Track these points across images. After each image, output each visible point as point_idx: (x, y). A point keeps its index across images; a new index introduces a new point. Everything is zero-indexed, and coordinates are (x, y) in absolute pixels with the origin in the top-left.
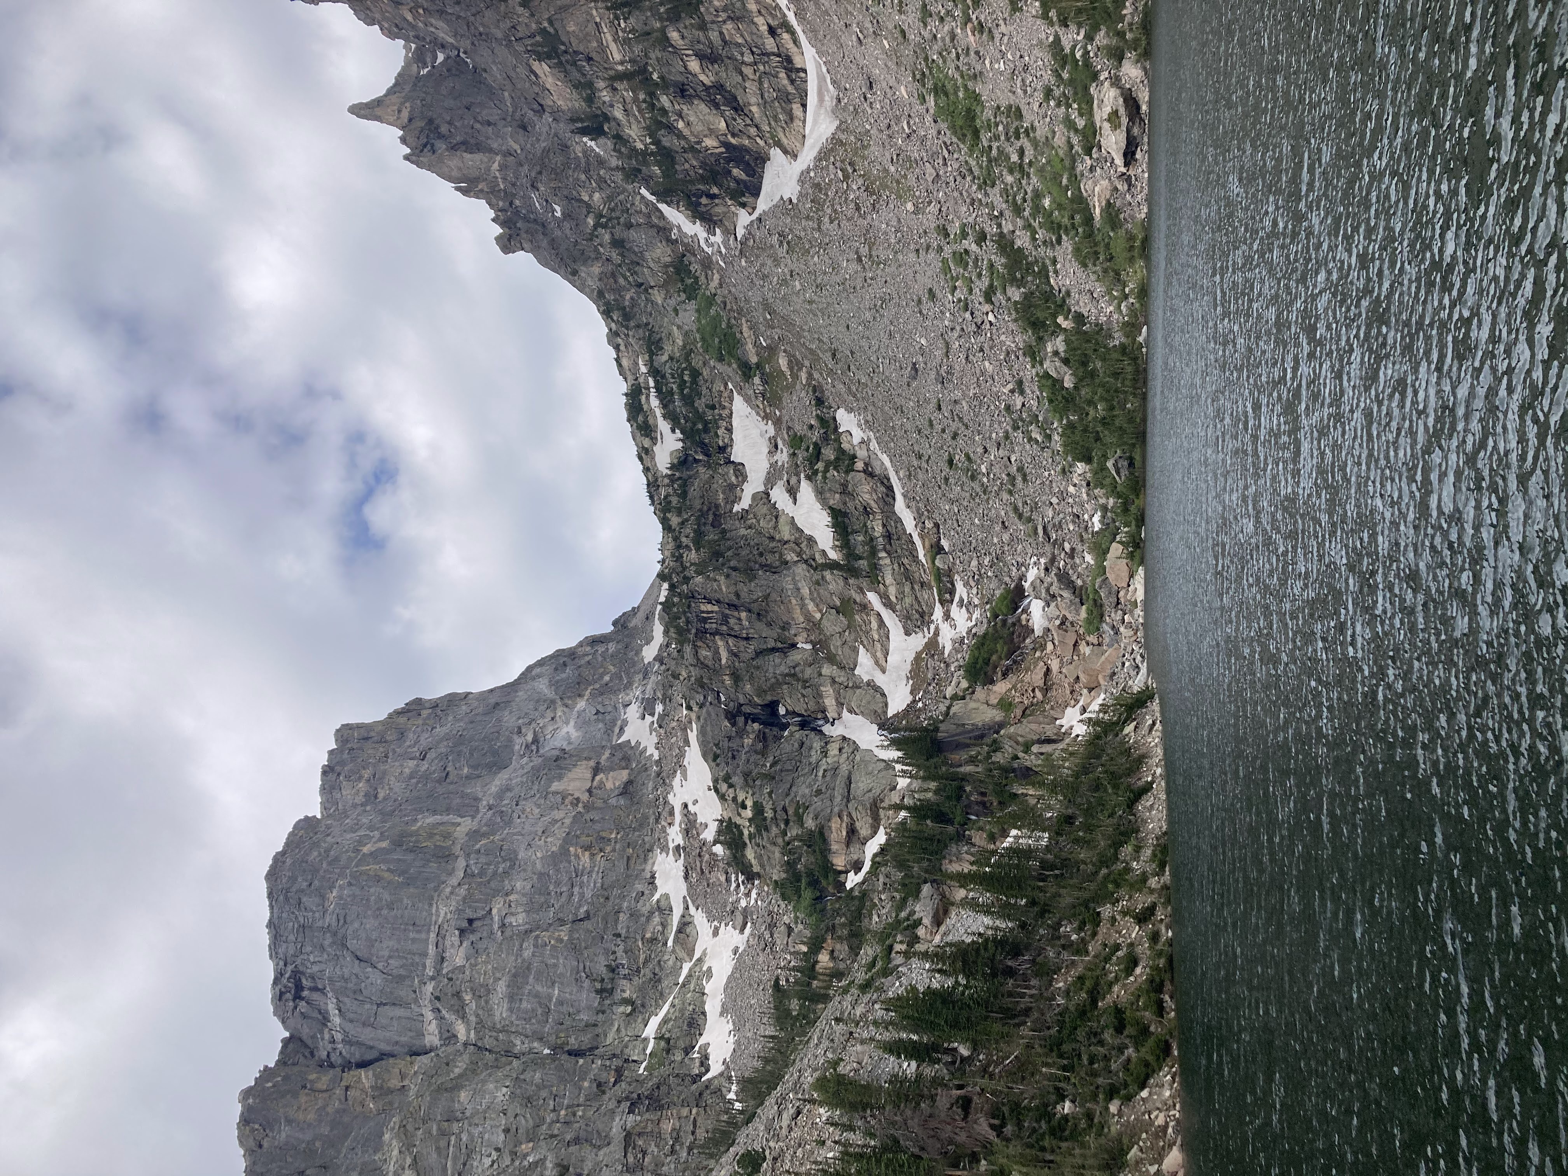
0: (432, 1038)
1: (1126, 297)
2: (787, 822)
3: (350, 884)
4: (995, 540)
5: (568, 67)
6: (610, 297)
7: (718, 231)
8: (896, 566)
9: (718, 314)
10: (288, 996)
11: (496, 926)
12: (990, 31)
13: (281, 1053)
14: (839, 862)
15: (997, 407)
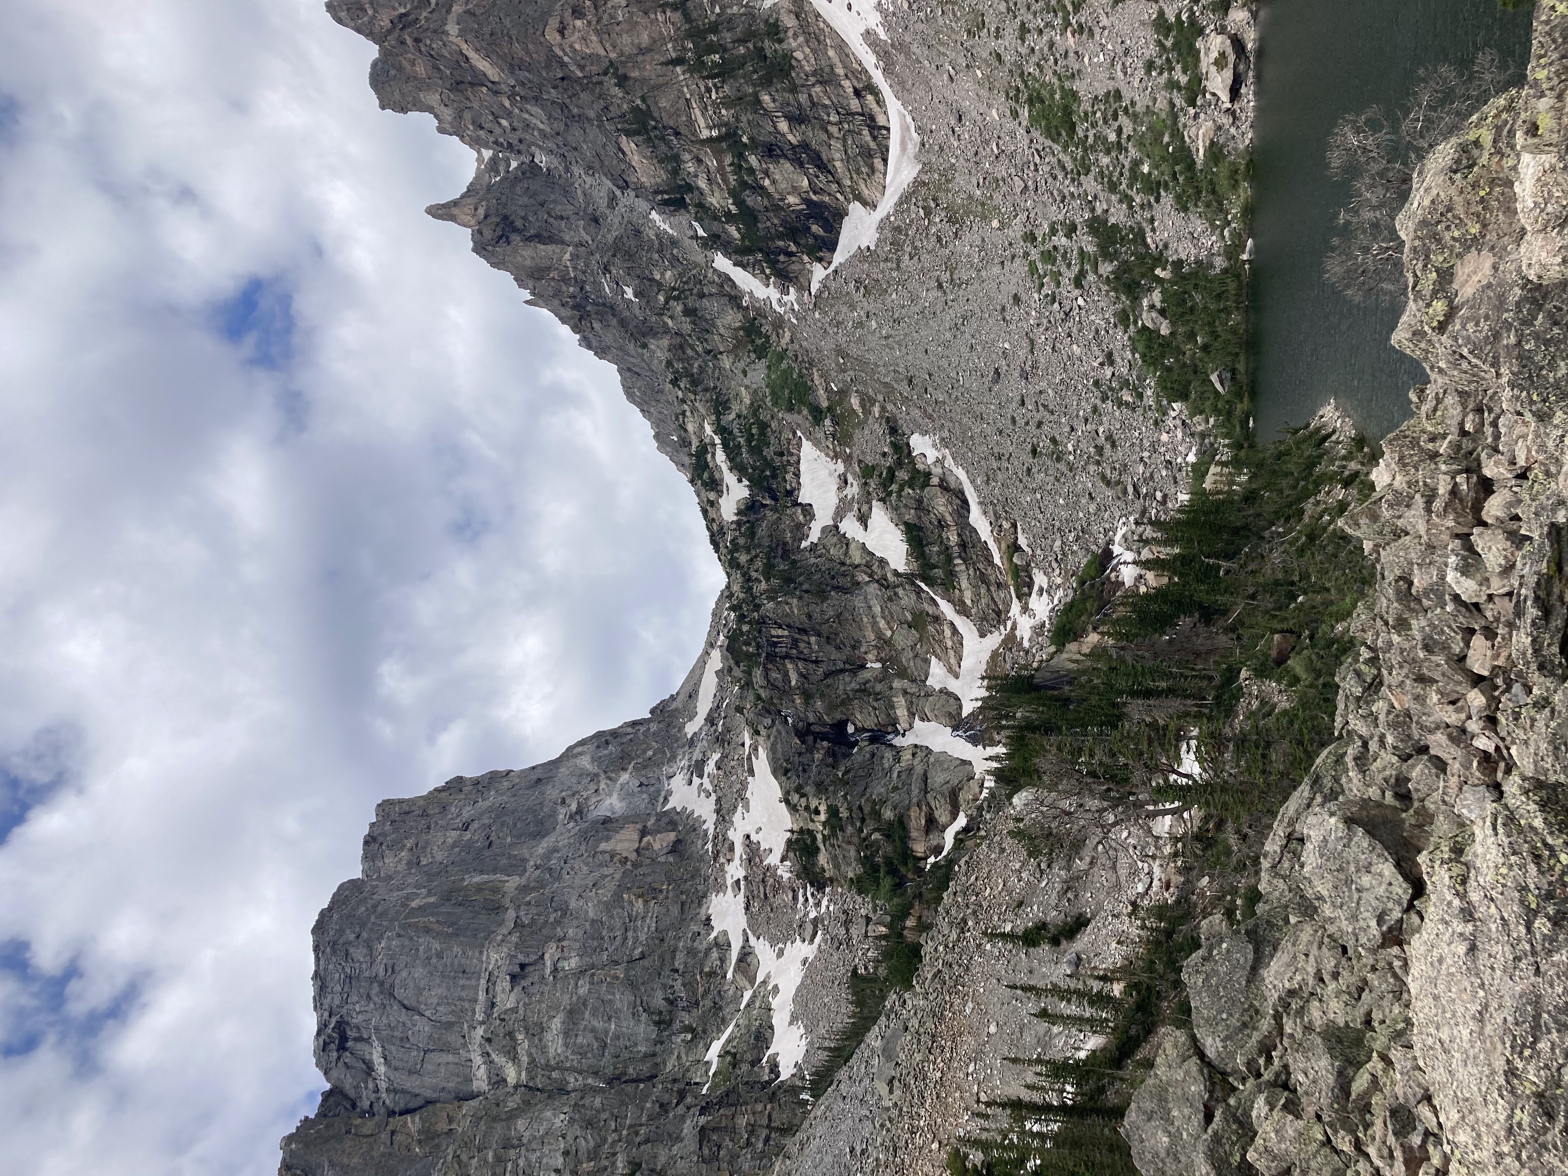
0: (480, 1081)
1: (1229, 223)
2: (863, 820)
3: (399, 935)
4: (1081, 515)
5: (656, 142)
6: (679, 366)
7: (792, 290)
8: (971, 572)
9: (790, 367)
10: (333, 1046)
11: (548, 971)
12: (1090, 29)
13: (322, 1105)
14: (919, 848)
15: (1085, 386)
